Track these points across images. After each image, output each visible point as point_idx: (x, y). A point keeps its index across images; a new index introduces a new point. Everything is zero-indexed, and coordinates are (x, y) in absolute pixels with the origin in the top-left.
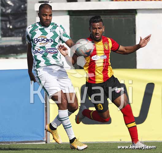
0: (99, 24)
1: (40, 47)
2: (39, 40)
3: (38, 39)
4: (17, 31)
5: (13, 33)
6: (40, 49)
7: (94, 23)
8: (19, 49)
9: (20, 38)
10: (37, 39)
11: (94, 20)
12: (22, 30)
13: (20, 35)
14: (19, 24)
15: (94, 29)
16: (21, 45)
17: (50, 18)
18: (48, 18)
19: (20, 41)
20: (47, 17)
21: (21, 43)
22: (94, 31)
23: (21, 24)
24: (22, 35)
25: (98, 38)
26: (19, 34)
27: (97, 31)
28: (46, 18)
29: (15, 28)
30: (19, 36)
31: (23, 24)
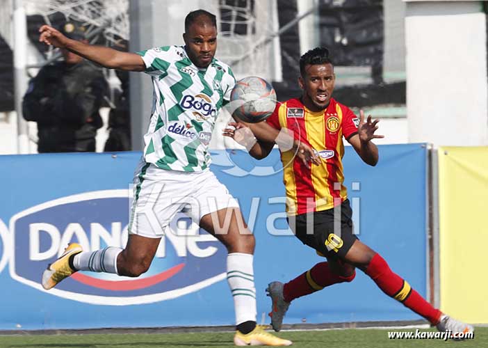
0: (324, 68)
1: (193, 121)
2: (196, 102)
3: (196, 99)
4: (359, 51)
5: (350, 57)
6: (191, 125)
7: (314, 64)
8: (364, 95)
9: (368, 70)
10: (193, 99)
11: (315, 58)
12: (372, 49)
13: (368, 61)
14: (364, 33)
15: (313, 80)
16: (369, 86)
17: (213, 47)
18: (206, 47)
19: (365, 75)
20: (203, 45)
21: (369, 81)
22: (314, 85)
23: (369, 34)
24: (373, 62)
25: (322, 102)
26: (365, 61)
27: (321, 84)
28: (201, 48)
29: (353, 45)
30: (365, 65)
31: (375, 35)
